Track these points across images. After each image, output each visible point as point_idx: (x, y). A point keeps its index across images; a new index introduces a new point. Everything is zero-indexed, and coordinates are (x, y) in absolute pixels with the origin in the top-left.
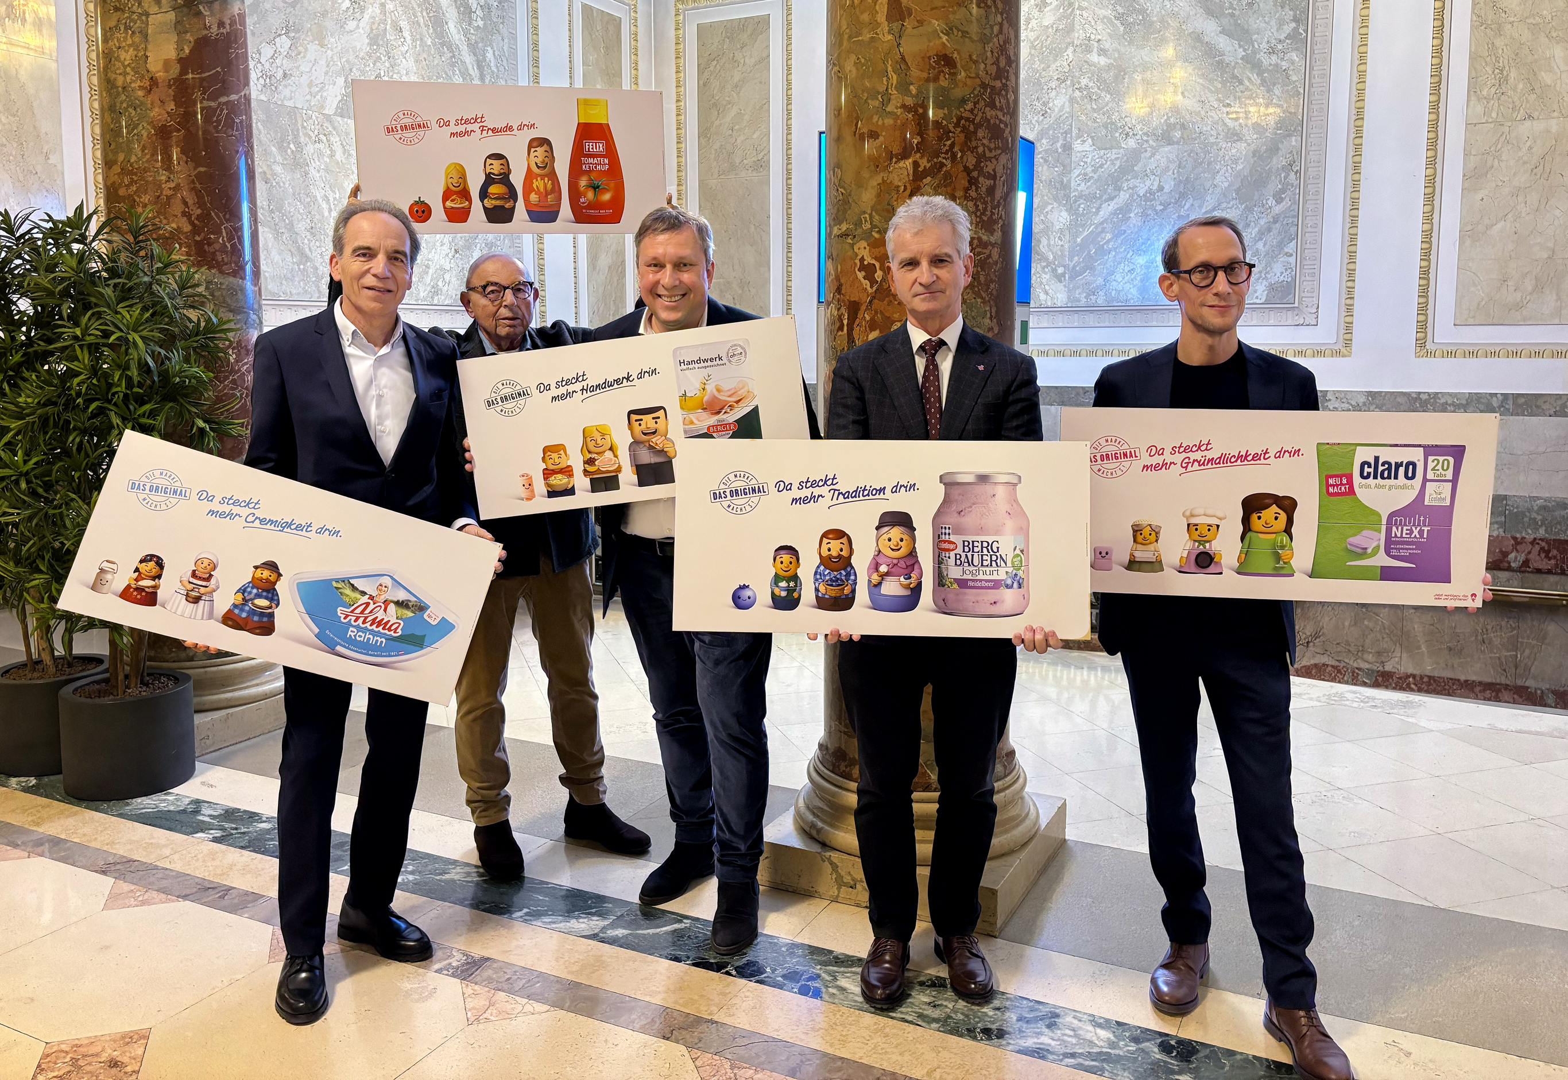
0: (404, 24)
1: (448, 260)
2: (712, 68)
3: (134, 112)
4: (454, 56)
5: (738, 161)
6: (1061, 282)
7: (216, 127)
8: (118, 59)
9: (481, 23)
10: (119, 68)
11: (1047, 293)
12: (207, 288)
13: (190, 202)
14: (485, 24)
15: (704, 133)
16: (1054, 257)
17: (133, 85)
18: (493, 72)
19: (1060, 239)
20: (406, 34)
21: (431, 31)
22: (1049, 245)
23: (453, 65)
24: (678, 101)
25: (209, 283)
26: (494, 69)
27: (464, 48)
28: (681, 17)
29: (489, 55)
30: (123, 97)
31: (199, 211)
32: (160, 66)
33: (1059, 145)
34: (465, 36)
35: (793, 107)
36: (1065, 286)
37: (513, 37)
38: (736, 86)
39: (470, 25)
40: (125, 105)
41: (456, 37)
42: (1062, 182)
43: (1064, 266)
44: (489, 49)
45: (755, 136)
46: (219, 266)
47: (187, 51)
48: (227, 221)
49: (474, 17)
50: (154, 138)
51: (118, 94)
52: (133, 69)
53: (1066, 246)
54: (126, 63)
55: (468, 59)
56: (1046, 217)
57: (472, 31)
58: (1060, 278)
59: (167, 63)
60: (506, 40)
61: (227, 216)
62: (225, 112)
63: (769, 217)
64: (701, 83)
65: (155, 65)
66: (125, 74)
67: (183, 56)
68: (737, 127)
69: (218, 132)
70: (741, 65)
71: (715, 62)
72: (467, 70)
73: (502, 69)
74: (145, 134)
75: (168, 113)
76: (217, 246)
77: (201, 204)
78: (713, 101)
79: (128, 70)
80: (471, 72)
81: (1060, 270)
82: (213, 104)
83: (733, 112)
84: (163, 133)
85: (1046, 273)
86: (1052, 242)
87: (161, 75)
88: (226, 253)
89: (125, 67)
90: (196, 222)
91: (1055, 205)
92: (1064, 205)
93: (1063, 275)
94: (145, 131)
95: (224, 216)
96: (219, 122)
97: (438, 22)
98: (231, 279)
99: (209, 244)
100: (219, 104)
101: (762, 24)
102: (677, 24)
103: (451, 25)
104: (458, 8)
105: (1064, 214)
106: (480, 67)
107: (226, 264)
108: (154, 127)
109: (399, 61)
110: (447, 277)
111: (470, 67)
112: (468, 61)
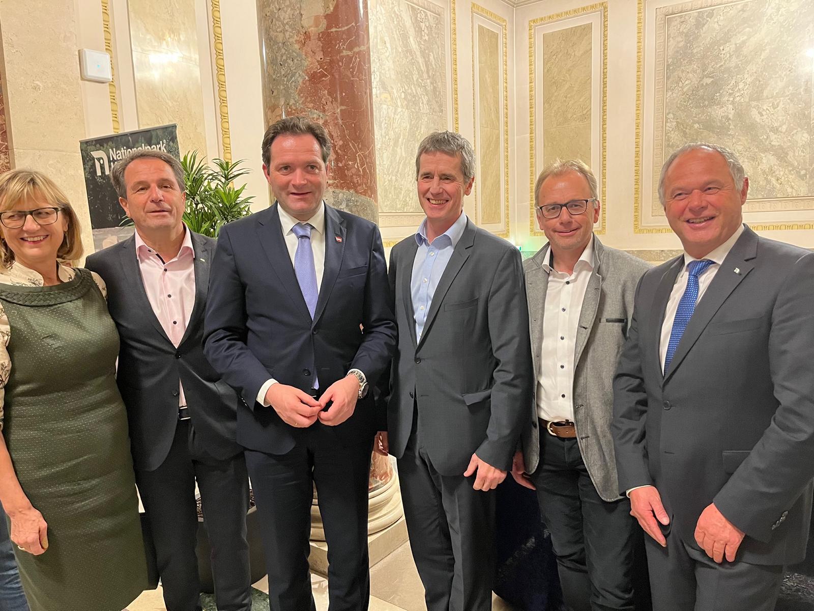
0: (387, 39)
1: (411, 184)
2: (553, 61)
3: (292, 63)
4: (413, 59)
5: (569, 116)
6: (803, 180)
7: (352, 72)
8: (278, 19)
9: (427, 38)
10: (279, 27)
11: (792, 187)
12: (347, 205)
13: (335, 135)
14: (429, 38)
15: (547, 100)
16: (798, 164)
17: (291, 40)
18: (433, 68)
19: (803, 151)
20: (388, 45)
21: (401, 43)
22: (794, 156)
23: (413, 64)
24: (530, 83)
25: (348, 201)
26: (434, 67)
27: (418, 53)
28: (533, 31)
29: (431, 57)
30: (283, 51)
31: (341, 143)
32: (312, 22)
33: (802, 89)
34: (419, 46)
35: (608, 80)
36: (806, 183)
37: (443, 46)
38: (569, 70)
39: (421, 38)
40: (284, 58)
41: (414, 47)
42: (804, 114)
43: (806, 170)
44: (431, 54)
45: (581, 100)
46: (353, 186)
47: (332, 9)
48: (360, 149)
49: (423, 34)
50: (308, 83)
51: (279, 49)
52: (290, 27)
53: (808, 156)
54: (285, 22)
55: (421, 60)
56: (792, 137)
57: (422, 43)
58: (802, 177)
59: (317, 18)
60: (440, 49)
61: (360, 146)
62: (358, 60)
63: (590, 149)
64: (546, 70)
65: (307, 22)
66: (284, 31)
67: (329, 12)
68: (569, 95)
69: (353, 77)
70: (572, 57)
71: (555, 56)
72: (420, 67)
73: (438, 66)
74: (301, 80)
75: (318, 61)
76: (354, 171)
77: (343, 137)
78: (553, 80)
79: (287, 27)
80: (422, 68)
81: (803, 172)
82: (350, 53)
83: (567, 87)
84: (314, 78)
85: (792, 175)
86: (797, 154)
87: (313, 30)
88: (359, 176)
89: (284, 25)
90: (339, 151)
91: (799, 129)
92: (806, 129)
93: (805, 175)
94: (301, 78)
95: (358, 146)
96: (353, 68)
97: (404, 37)
98: (363, 197)
99: (348, 169)
100: (354, 52)
101: (587, 29)
102: (530, 35)
103: (411, 39)
104: (415, 29)
105: (806, 135)
106: (427, 66)
107: (360, 185)
108: (307, 74)
109: (384, 62)
110: (411, 195)
111: (421, 65)
112: (420, 62)
